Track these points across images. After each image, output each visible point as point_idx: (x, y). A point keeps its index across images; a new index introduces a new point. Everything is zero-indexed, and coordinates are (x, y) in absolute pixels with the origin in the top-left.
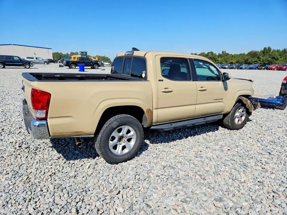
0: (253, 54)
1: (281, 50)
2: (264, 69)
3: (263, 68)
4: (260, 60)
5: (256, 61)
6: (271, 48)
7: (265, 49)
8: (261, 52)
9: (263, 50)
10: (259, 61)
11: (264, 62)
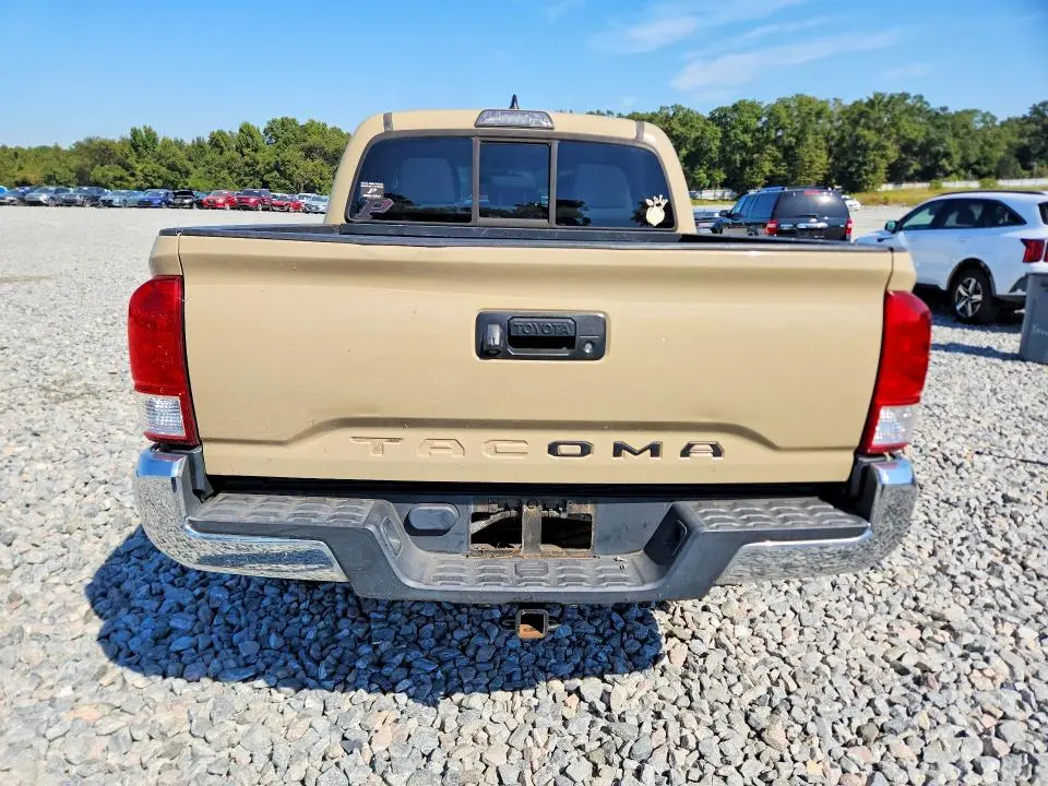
0: (100, 152)
1: (188, 142)
2: (191, 206)
3: (187, 201)
4: (133, 175)
5: (121, 178)
6: (155, 134)
7: (135, 133)
8: (124, 144)
9: (129, 137)
10: (133, 179)
11: (151, 183)
